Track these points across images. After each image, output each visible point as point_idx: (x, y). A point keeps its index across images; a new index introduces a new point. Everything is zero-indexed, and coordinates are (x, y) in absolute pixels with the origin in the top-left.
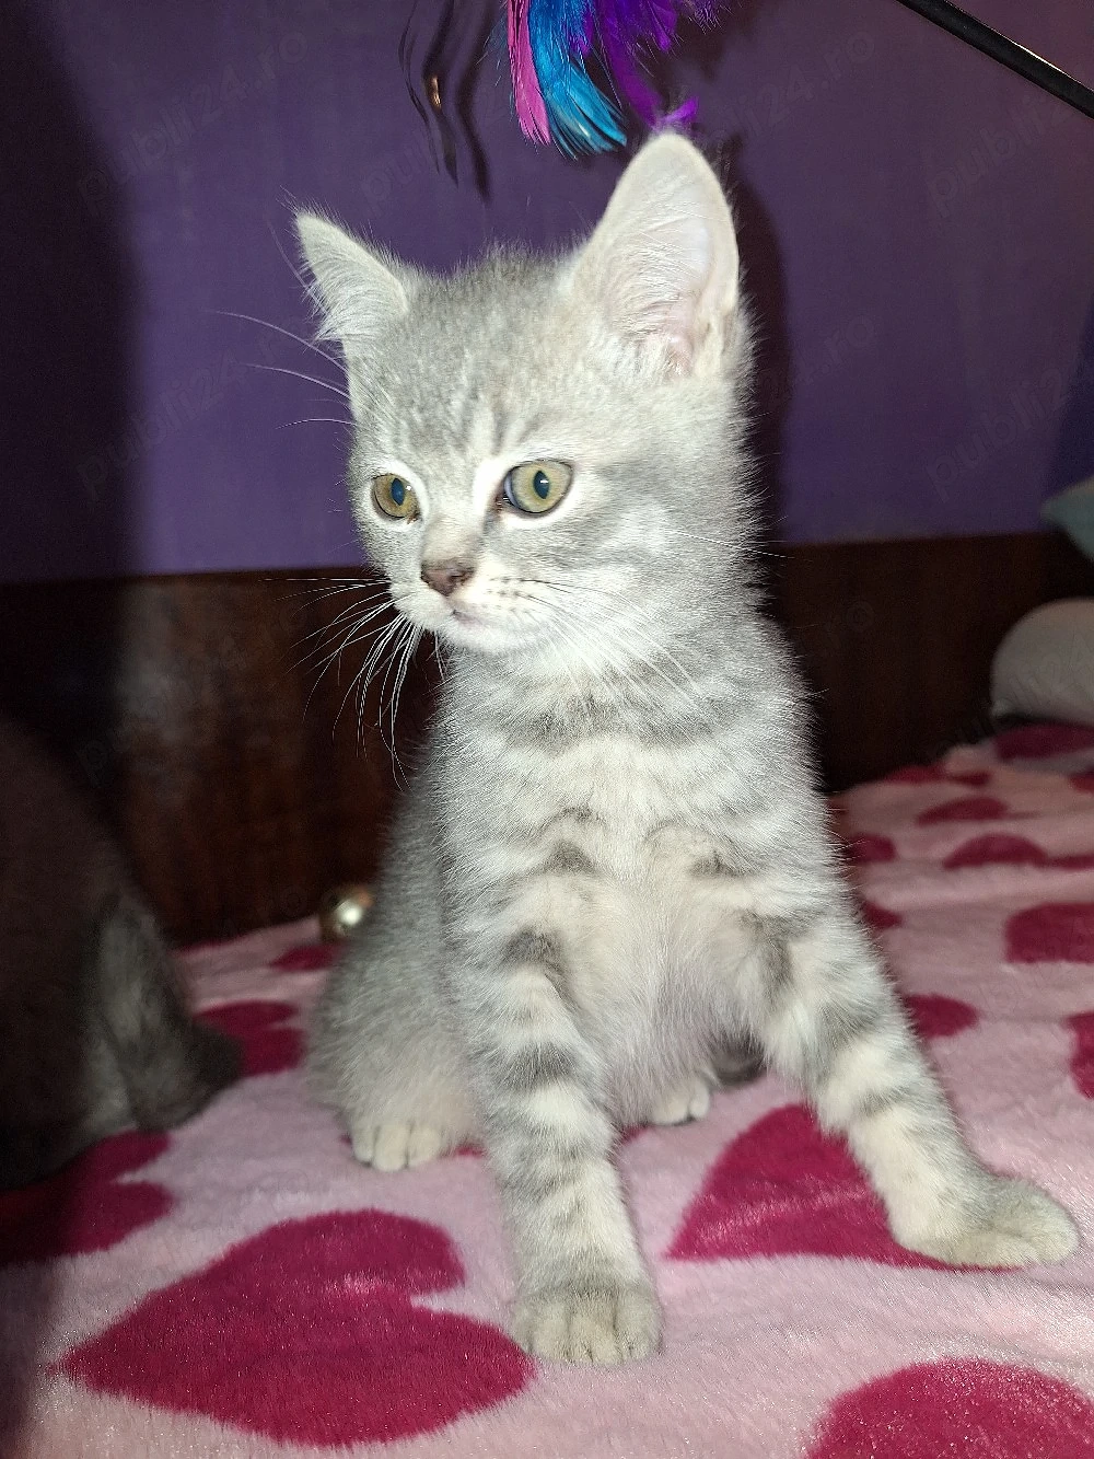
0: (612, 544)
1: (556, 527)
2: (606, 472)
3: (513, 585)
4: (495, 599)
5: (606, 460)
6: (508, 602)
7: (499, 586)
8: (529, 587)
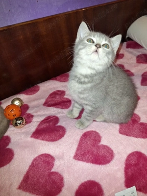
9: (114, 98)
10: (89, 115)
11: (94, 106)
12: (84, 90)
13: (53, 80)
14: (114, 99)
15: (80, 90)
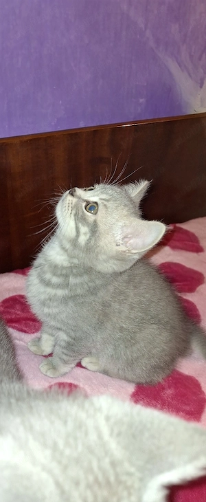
0: (80, 225)
1: (83, 212)
2: (95, 221)
3: (70, 205)
4: (68, 202)
5: (98, 221)
6: (67, 205)
7: (70, 202)
8: (70, 209)
9: (122, 327)
10: (65, 351)
11: (73, 334)
12: (50, 299)
13: (16, 273)
14: (121, 329)
15: (42, 297)
